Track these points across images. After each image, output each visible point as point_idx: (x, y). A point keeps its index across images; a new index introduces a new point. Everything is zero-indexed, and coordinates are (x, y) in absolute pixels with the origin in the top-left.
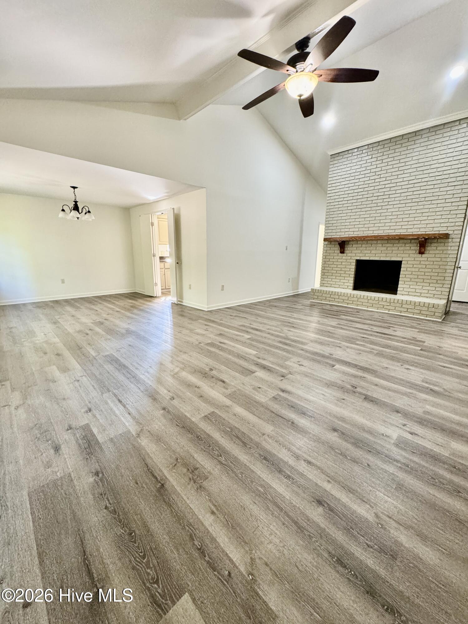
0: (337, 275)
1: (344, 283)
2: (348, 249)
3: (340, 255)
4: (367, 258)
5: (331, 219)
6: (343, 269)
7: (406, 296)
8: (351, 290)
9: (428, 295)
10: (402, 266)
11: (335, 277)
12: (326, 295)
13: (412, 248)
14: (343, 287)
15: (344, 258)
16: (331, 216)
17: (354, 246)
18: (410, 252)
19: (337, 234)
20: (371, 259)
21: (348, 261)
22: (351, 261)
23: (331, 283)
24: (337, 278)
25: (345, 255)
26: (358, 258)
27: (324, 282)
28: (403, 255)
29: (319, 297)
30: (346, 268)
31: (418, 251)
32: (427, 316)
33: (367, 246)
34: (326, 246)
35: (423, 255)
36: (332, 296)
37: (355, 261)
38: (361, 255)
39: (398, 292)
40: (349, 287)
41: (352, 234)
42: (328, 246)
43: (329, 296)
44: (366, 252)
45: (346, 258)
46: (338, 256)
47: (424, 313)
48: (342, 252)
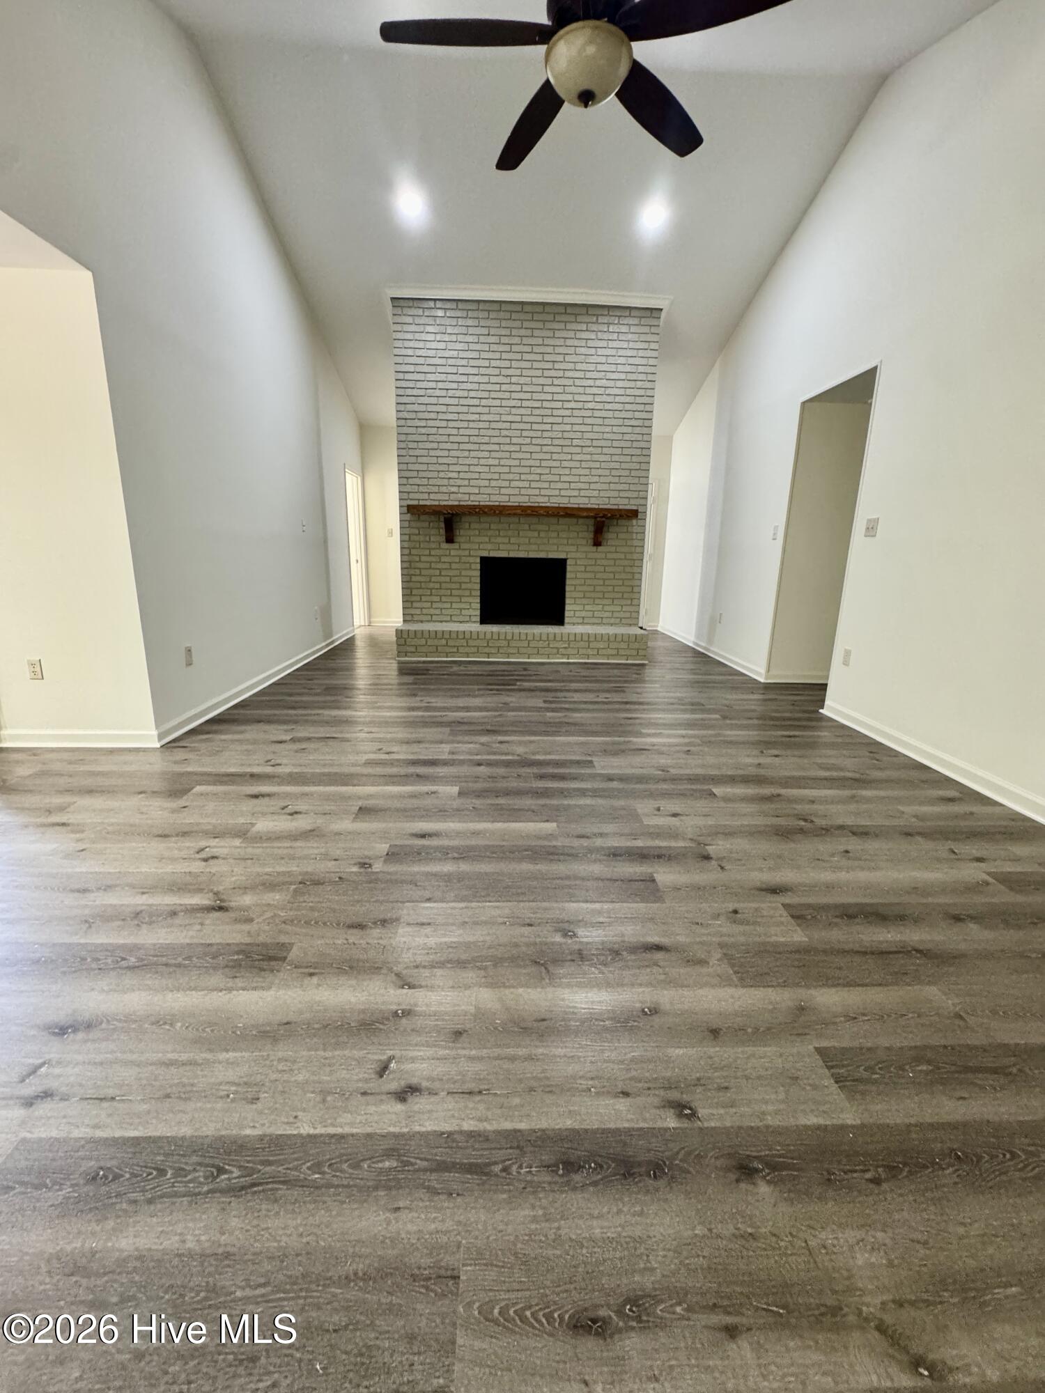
0: (442, 592)
1: (461, 609)
2: (462, 533)
3: (445, 546)
4: (542, 555)
5: (413, 460)
6: (456, 579)
7: (580, 627)
8: (478, 625)
9: (612, 621)
10: (569, 568)
11: (437, 599)
12: (436, 642)
13: (580, 535)
14: (461, 618)
15: (453, 553)
16: (411, 453)
17: (473, 526)
18: (579, 541)
19: (432, 496)
20: (512, 555)
21: (464, 559)
22: (471, 560)
23: (432, 611)
24: (444, 599)
25: (456, 546)
26: (485, 554)
27: (412, 611)
28: (567, 548)
29: (419, 649)
30: (460, 576)
31: (591, 542)
32: (627, 658)
33: (500, 526)
34: (406, 524)
35: (600, 549)
36: (451, 643)
37: (478, 560)
38: (489, 546)
39: (567, 620)
40: (474, 619)
41: (466, 500)
42: (413, 524)
43: (444, 642)
44: (499, 540)
45: (460, 552)
46: (440, 548)
47: (604, 652)
48: (450, 539)
